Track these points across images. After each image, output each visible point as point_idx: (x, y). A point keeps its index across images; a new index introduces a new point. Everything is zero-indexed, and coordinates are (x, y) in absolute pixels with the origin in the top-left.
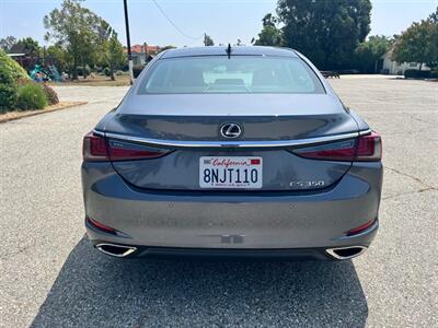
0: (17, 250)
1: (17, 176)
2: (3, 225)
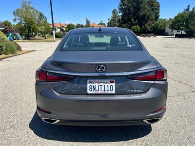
0: (9, 127)
1: (6, 88)
2: (1, 113)
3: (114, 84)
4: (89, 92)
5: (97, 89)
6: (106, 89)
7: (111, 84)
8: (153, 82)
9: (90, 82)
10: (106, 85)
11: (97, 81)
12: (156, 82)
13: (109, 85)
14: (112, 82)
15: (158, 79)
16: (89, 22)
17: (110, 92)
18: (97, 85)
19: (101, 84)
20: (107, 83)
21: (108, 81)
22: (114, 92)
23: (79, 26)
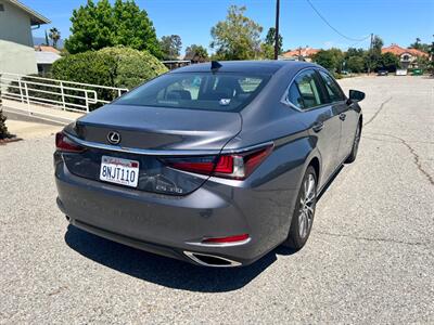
3: (137, 170)
4: (102, 178)
5: (112, 174)
6: (125, 178)
7: (133, 169)
8: (206, 177)
9: (106, 160)
10: (126, 169)
11: (114, 159)
12: (213, 179)
13: (131, 169)
14: (134, 165)
15: (217, 174)
17: (131, 184)
18: (113, 166)
19: (119, 166)
20: (127, 165)
21: (129, 162)
22: (135, 184)
23: (353, 53)
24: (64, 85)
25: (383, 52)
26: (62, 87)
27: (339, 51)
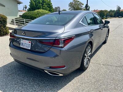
3: (30, 44)
4: (21, 46)
6: (27, 46)
9: (22, 41)
16: (120, 8)
19: (26, 43)
21: (28, 41)
22: (30, 48)
23: (111, 11)
24: (25, 20)
25: (121, 11)
26: (24, 21)
27: (107, 11)
